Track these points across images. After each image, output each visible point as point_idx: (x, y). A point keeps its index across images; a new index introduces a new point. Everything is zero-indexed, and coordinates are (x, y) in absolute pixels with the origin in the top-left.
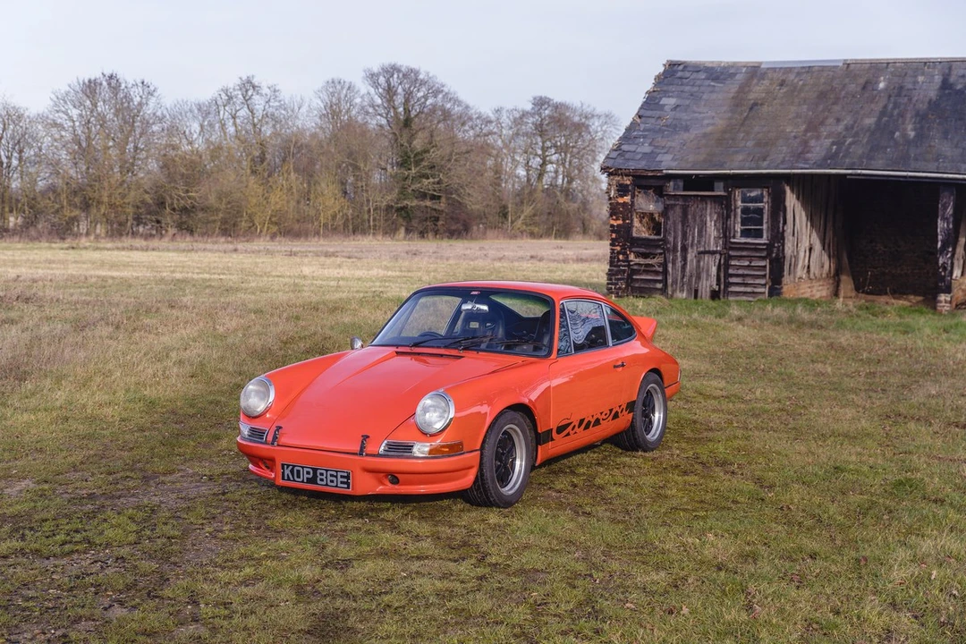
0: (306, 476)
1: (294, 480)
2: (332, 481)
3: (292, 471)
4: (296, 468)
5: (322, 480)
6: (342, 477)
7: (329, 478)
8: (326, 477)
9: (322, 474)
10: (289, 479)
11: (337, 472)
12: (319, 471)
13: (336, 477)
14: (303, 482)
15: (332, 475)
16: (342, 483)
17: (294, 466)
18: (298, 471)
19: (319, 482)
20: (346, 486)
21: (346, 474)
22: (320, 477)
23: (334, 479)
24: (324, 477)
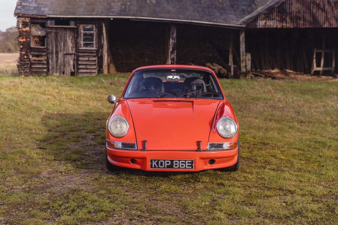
0: (166, 165)
1: (159, 167)
2: (182, 166)
3: (157, 163)
4: (160, 162)
5: (176, 166)
6: (188, 163)
7: (181, 164)
8: (179, 164)
9: (176, 163)
10: (155, 167)
11: (185, 161)
12: (174, 162)
13: (185, 163)
14: (164, 167)
15: (182, 163)
16: (188, 166)
17: (159, 160)
18: (162, 163)
19: (174, 167)
20: (191, 167)
21: (191, 161)
22: (175, 164)
23: (184, 165)
24: (178, 164)
